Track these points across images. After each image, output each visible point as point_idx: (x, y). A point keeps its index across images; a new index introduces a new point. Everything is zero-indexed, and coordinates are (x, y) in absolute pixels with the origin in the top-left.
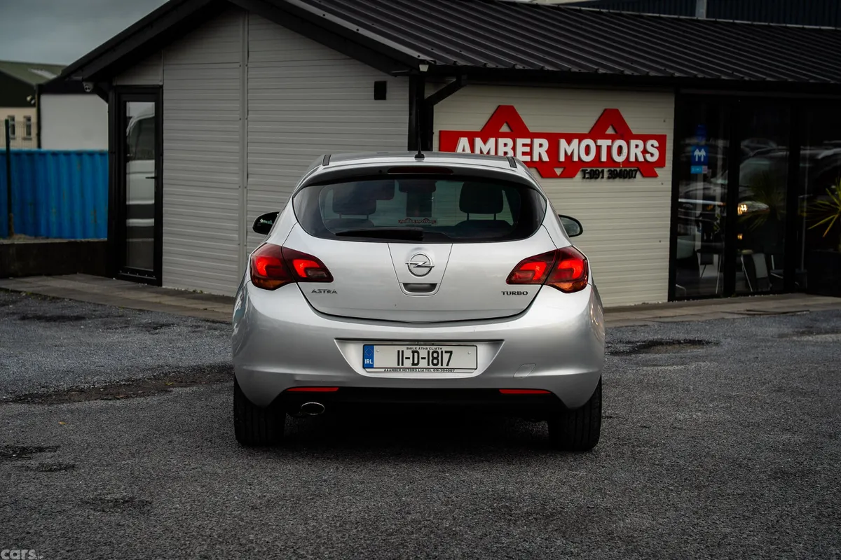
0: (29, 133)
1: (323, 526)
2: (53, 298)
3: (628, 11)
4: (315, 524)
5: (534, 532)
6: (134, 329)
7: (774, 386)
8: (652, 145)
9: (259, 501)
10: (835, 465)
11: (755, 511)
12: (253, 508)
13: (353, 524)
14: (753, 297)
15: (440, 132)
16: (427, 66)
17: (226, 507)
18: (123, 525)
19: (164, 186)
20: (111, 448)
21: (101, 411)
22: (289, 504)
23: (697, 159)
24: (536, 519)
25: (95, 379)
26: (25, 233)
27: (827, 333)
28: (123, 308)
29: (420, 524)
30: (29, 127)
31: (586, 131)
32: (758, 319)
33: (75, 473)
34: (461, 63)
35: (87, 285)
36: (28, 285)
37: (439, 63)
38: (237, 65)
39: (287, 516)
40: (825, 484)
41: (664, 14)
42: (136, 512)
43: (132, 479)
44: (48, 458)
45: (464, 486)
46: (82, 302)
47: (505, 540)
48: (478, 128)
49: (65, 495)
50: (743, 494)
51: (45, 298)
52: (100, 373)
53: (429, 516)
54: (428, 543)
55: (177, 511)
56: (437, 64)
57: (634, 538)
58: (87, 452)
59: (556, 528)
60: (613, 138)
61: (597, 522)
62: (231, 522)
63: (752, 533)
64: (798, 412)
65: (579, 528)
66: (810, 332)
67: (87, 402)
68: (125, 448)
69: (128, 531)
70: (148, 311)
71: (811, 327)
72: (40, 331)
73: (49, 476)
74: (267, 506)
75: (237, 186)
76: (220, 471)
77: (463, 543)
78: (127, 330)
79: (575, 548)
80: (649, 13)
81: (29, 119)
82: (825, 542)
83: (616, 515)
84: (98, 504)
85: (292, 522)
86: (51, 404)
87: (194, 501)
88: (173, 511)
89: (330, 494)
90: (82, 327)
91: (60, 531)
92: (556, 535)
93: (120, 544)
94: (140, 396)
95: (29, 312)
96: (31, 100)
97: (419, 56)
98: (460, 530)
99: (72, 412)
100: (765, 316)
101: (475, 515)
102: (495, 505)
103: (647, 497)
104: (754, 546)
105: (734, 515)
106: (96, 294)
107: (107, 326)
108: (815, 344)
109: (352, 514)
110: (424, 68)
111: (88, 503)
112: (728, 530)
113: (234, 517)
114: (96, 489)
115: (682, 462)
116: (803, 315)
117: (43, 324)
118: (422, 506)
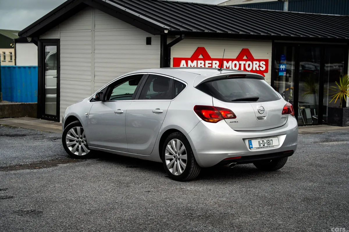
0: (11, 59)
1: (113, 222)
2: (14, 127)
3: (255, 8)
4: (110, 221)
5: (200, 223)
6: (46, 140)
7: (309, 163)
8: (262, 64)
9: (88, 211)
10: (329, 196)
11: (294, 214)
12: (85, 214)
13: (126, 220)
14: (305, 126)
15: (174, 58)
16: (168, 31)
17: (74, 214)
18: (29, 221)
19: (60, 80)
20: (29, 189)
21: (28, 174)
22: (100, 212)
23: (281, 70)
24: (202, 218)
25: (27, 161)
26: (7, 100)
27: (334, 141)
28: (43, 131)
29: (153, 220)
30: (11, 57)
31: (235, 58)
32: (306, 135)
33: (12, 200)
34: (182, 29)
35: (29, 122)
36: (4, 122)
37: (173, 29)
38: (90, 30)
39: (99, 217)
40: (324, 203)
41: (269, 9)
42: (35, 216)
43: (36, 202)
44: (2, 193)
45: (174, 204)
46: (26, 129)
47: (188, 227)
48: (189, 56)
49: (7, 209)
50: (290, 208)
51: (10, 127)
52: (29, 158)
53: (158, 217)
54: (156, 228)
55: (53, 215)
56: (172, 30)
57: (242, 226)
58: (19, 191)
59: (210, 222)
60: (246, 61)
61: (227, 219)
62: (75, 220)
63: (291, 224)
64: (317, 174)
65: (219, 222)
66: (327, 140)
67: (22, 170)
68: (35, 189)
69: (31, 224)
70: (53, 132)
71: (328, 139)
72: (7, 141)
73: (1, 201)
74: (91, 213)
75: (90, 81)
76: (73, 199)
77: (170, 228)
78: (43, 140)
79: (216, 230)
80: (263, 9)
81: (11, 53)
82: (321, 227)
83: (236, 217)
84: (21, 213)
85: (100, 220)
86: (7, 171)
87: (61, 211)
88: (51, 215)
89: (118, 208)
90: (24, 139)
91: (2, 224)
92: (210, 225)
93: (27, 229)
94: (45, 167)
95: (3, 133)
96: (12, 45)
97: (164, 27)
98: (170, 223)
99: (15, 174)
100: (309, 134)
101: (177, 216)
102: (186, 212)
103: (250, 209)
104: (291, 229)
105: (284, 216)
106: (32, 125)
107: (35, 139)
108: (329, 146)
109: (126, 216)
110: (166, 32)
111: (16, 212)
112: (281, 223)
113: (76, 218)
114: (20, 206)
115: (266, 195)
116: (325, 134)
117: (8, 138)
118: (156, 213)
